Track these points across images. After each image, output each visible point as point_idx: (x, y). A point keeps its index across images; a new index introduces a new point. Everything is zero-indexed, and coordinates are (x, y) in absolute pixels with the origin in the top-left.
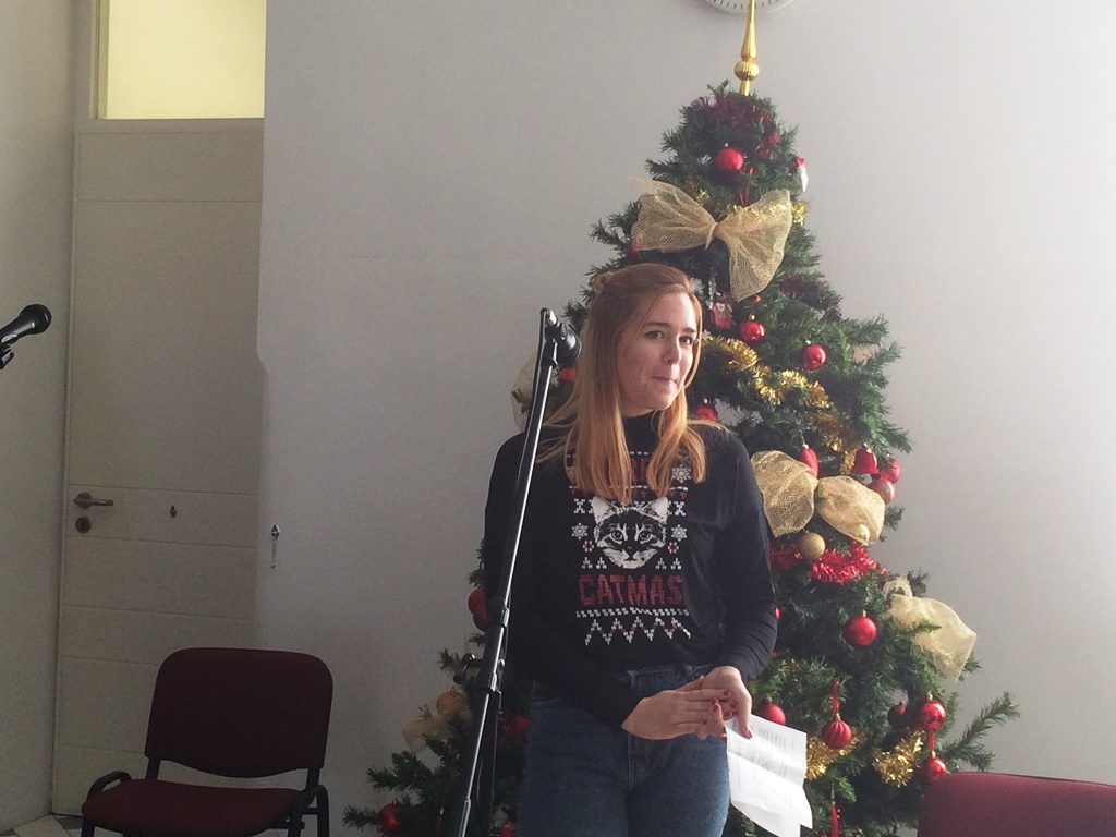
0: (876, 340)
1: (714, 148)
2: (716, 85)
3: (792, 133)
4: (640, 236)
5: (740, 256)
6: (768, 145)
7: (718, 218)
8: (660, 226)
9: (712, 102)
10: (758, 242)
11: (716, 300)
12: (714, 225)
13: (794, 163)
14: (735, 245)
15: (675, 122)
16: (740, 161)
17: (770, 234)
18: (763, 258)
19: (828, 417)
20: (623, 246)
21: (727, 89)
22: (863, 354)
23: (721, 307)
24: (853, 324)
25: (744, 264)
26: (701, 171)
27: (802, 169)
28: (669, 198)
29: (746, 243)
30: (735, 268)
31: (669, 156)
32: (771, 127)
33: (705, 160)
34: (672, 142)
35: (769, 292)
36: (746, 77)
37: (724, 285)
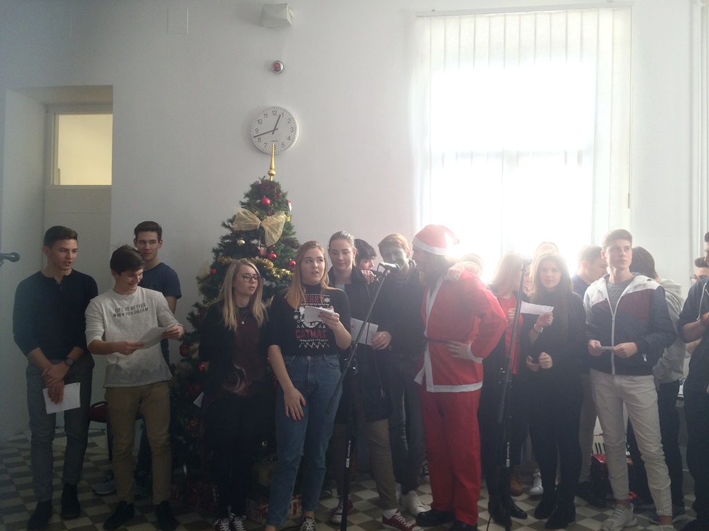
1: (261, 198)
2: (262, 177)
3: (286, 193)
4: (235, 226)
5: (269, 233)
6: (278, 197)
7: (261, 220)
8: (242, 222)
9: (260, 183)
10: (274, 228)
11: (261, 246)
12: (260, 222)
13: (287, 202)
14: (267, 229)
15: (248, 189)
16: (269, 202)
17: (278, 225)
18: (276, 233)
20: (231, 229)
21: (265, 179)
23: (263, 249)
25: (270, 235)
26: (256, 205)
27: (290, 204)
28: (245, 213)
29: (270, 228)
30: (267, 236)
31: (246, 200)
32: (279, 191)
33: (258, 201)
34: (247, 195)
35: (278, 244)
36: (271, 175)
37: (263, 242)
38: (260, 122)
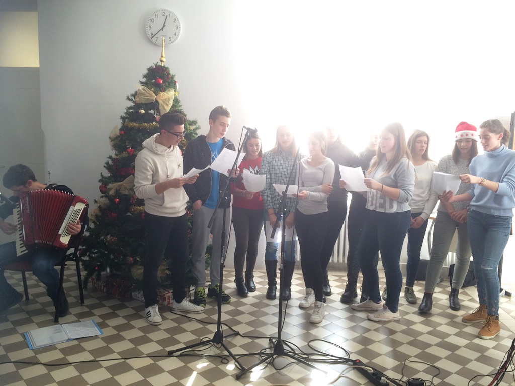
0: (195, 124)
1: (155, 79)
2: (155, 63)
3: (174, 76)
4: (137, 100)
5: (162, 104)
6: (168, 78)
7: (156, 95)
8: (142, 97)
9: (154, 67)
10: (166, 101)
12: (156, 97)
13: (175, 83)
14: (161, 101)
15: (145, 72)
16: (161, 82)
17: (169, 99)
18: (167, 105)
19: (184, 142)
20: (134, 102)
21: (158, 64)
22: (192, 127)
23: (158, 116)
24: (190, 121)
25: (163, 106)
26: (152, 84)
27: (177, 84)
28: (144, 90)
29: (163, 101)
30: (161, 107)
31: (144, 80)
32: (169, 74)
33: (154, 81)
34: (145, 77)
36: (162, 61)
37: (158, 111)
38: (152, 20)
